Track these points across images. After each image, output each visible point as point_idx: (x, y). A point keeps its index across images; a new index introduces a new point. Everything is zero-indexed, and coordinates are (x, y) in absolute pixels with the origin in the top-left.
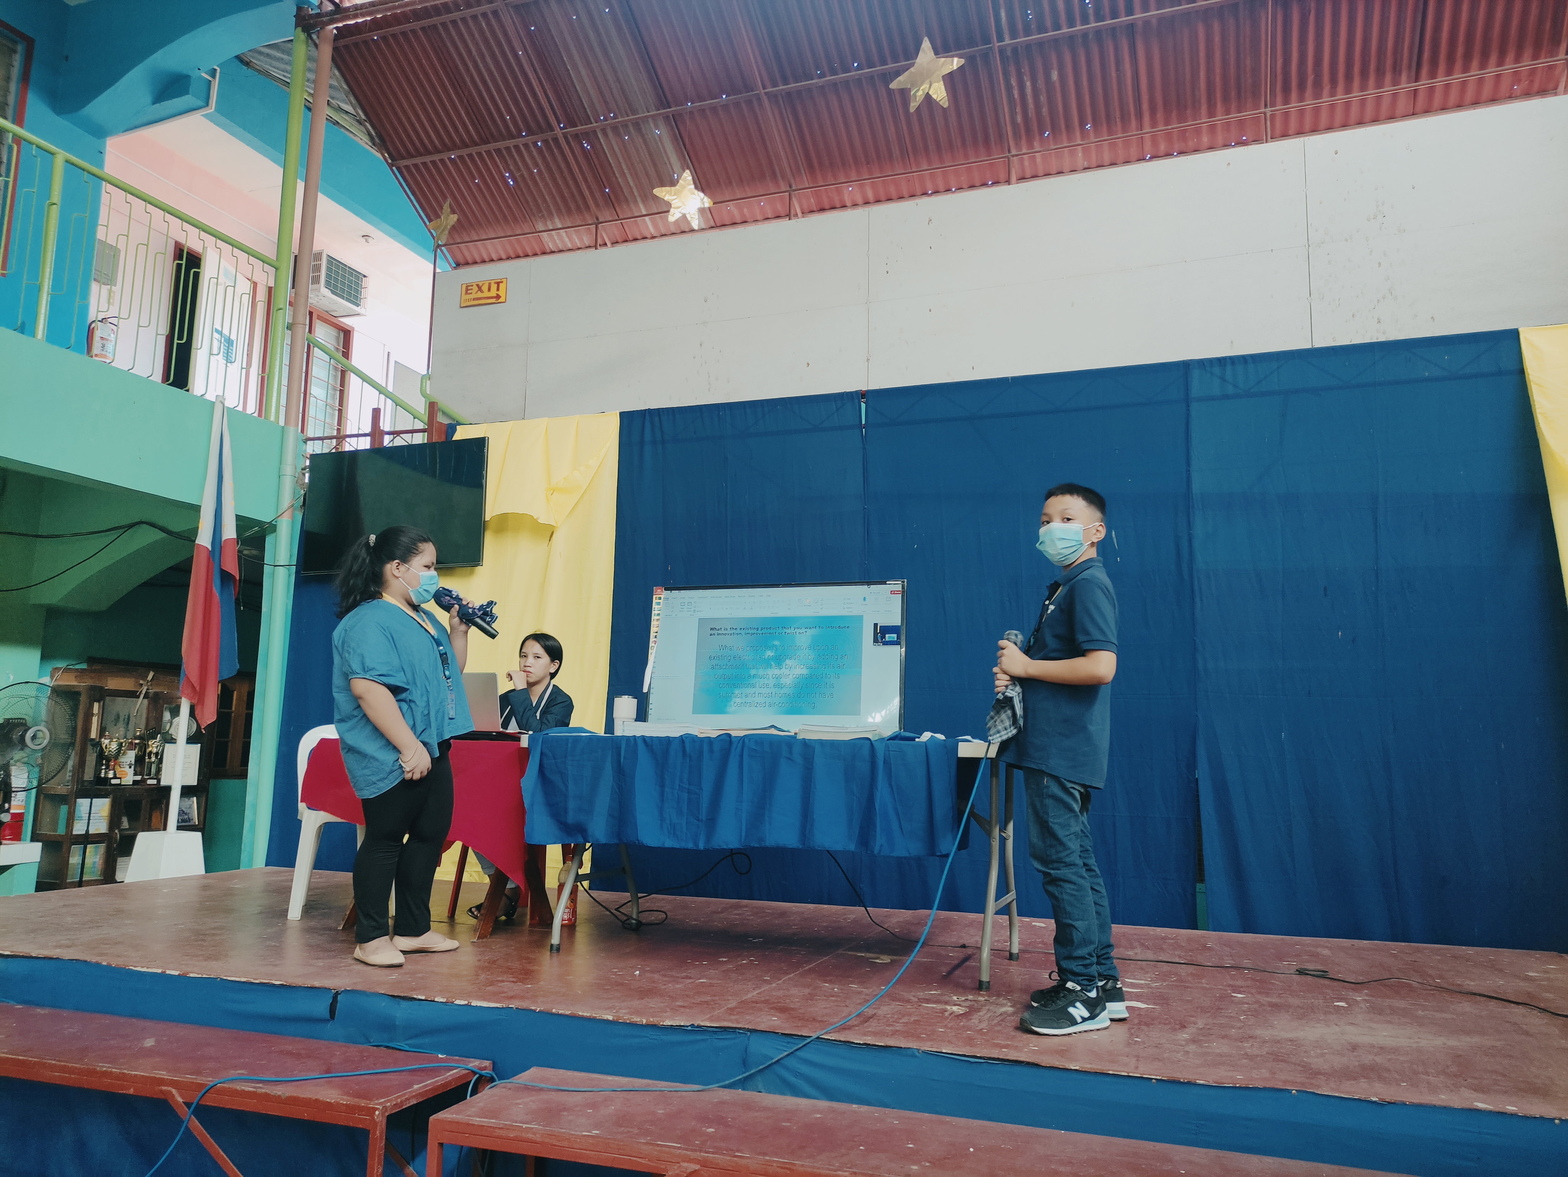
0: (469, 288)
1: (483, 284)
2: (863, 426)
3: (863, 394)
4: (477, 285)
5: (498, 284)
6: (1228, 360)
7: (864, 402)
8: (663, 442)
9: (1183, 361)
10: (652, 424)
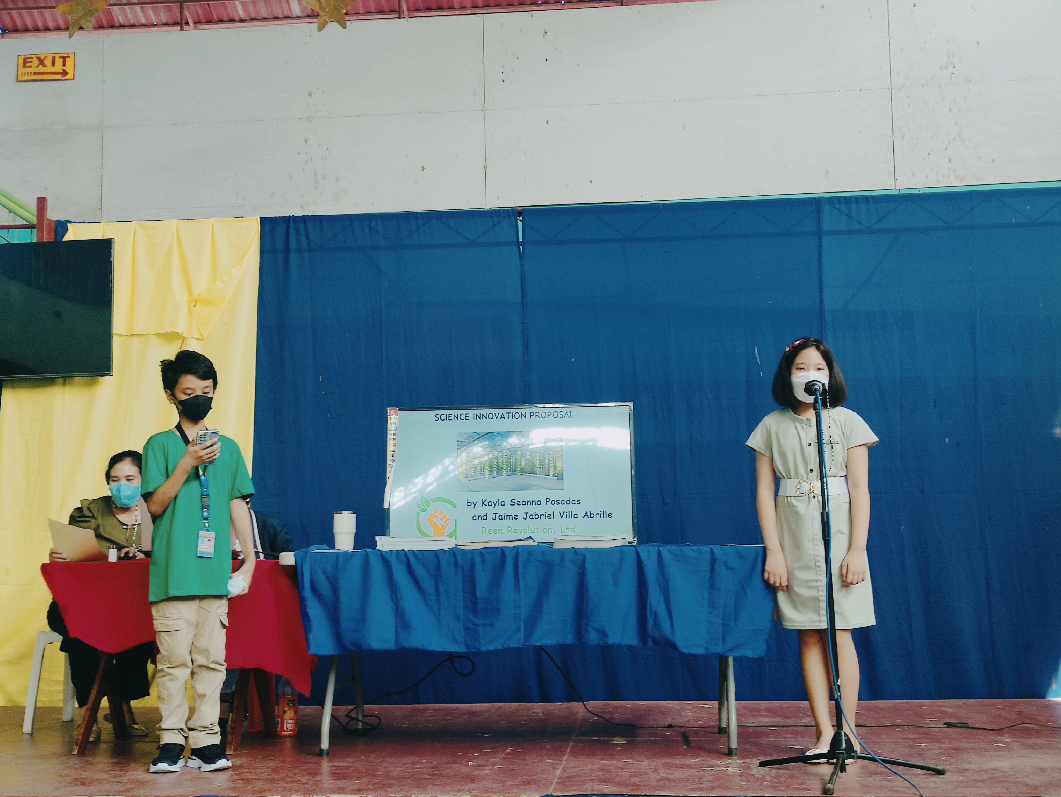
0: (28, 60)
1: (45, 57)
2: (520, 243)
3: (521, 212)
4: (39, 58)
5: (64, 58)
7: (521, 218)
8: (310, 250)
9: (816, 199)
10: (297, 231)
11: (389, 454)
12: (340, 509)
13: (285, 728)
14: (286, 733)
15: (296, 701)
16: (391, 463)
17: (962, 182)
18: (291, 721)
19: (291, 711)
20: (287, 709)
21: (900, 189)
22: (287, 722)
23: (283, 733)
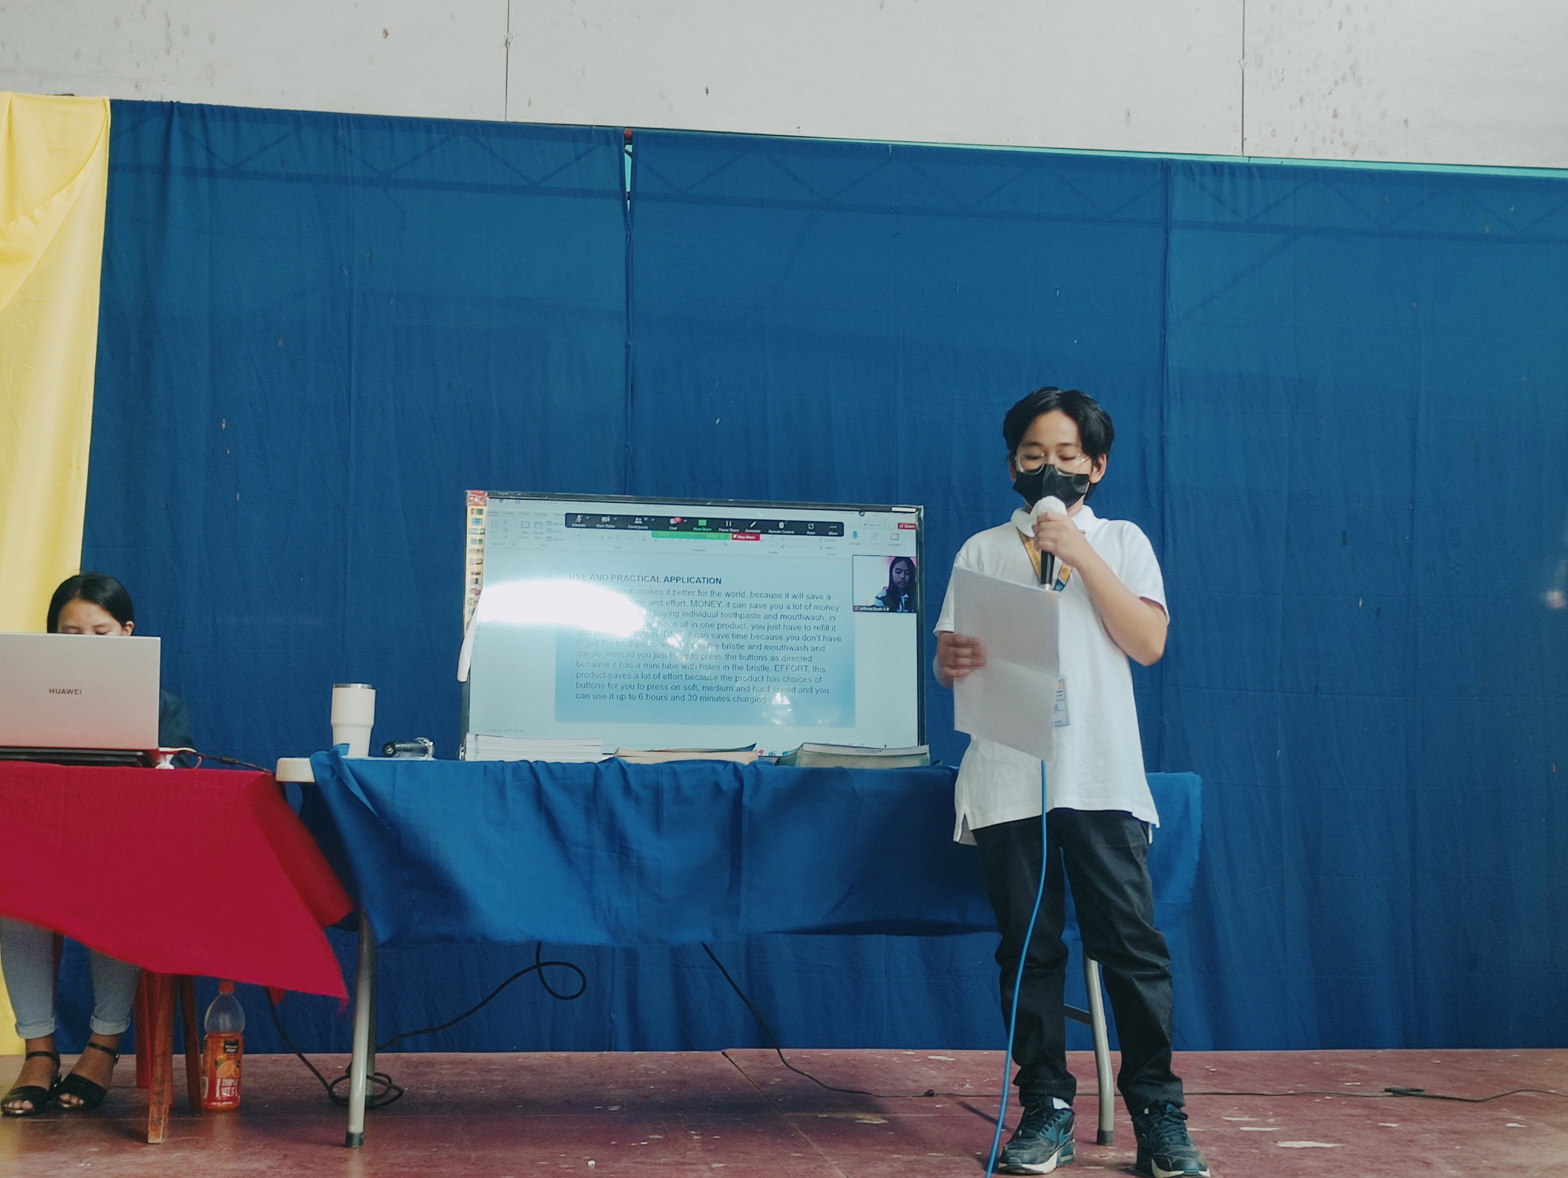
2: (627, 195)
3: (631, 136)
6: (1226, 170)
7: (629, 148)
8: (212, 173)
9: (1162, 160)
10: (187, 134)
11: (469, 578)
12: (348, 679)
13: (218, 1095)
14: (219, 1104)
15: (240, 1044)
16: (473, 596)
17: (1353, 153)
18: (230, 1082)
19: (230, 1062)
20: (222, 1057)
21: (1250, 157)
22: (221, 1083)
23: (214, 1103)
